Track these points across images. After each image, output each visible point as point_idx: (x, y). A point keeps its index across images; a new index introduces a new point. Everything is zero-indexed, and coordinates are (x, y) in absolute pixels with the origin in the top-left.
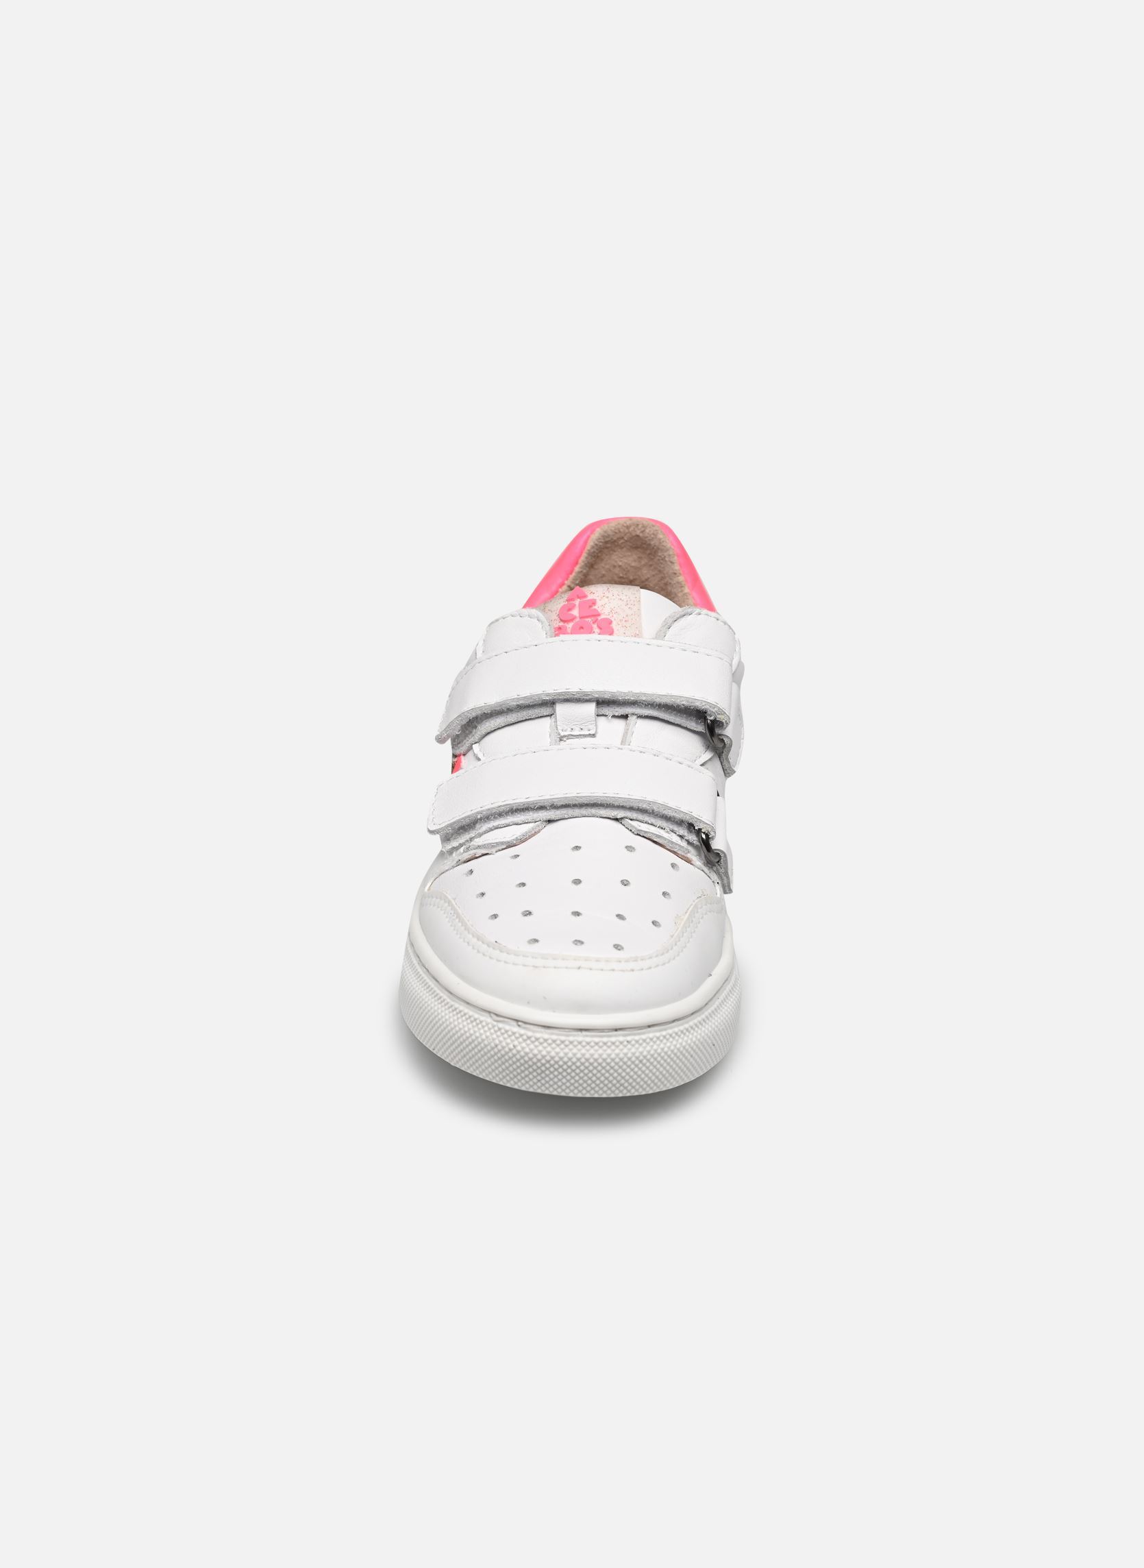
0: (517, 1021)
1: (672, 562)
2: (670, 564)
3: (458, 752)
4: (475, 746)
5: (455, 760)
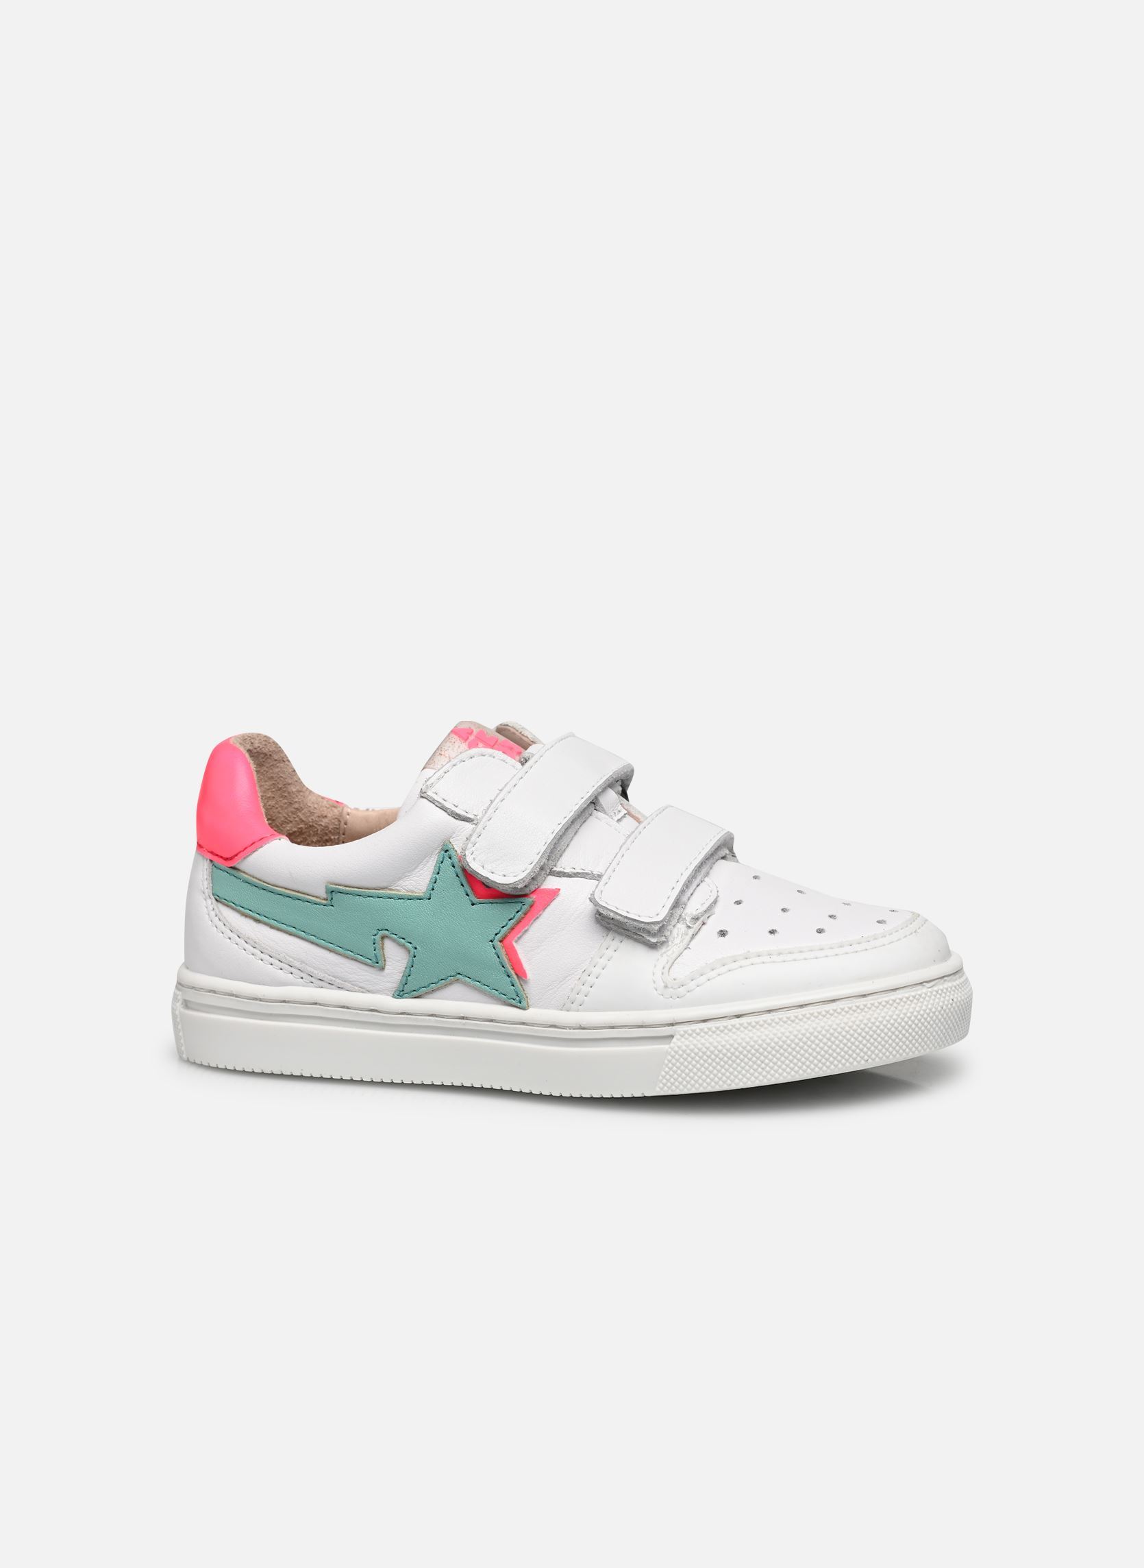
0: (943, 978)
3: (533, 888)
4: (557, 869)
5: (533, 897)
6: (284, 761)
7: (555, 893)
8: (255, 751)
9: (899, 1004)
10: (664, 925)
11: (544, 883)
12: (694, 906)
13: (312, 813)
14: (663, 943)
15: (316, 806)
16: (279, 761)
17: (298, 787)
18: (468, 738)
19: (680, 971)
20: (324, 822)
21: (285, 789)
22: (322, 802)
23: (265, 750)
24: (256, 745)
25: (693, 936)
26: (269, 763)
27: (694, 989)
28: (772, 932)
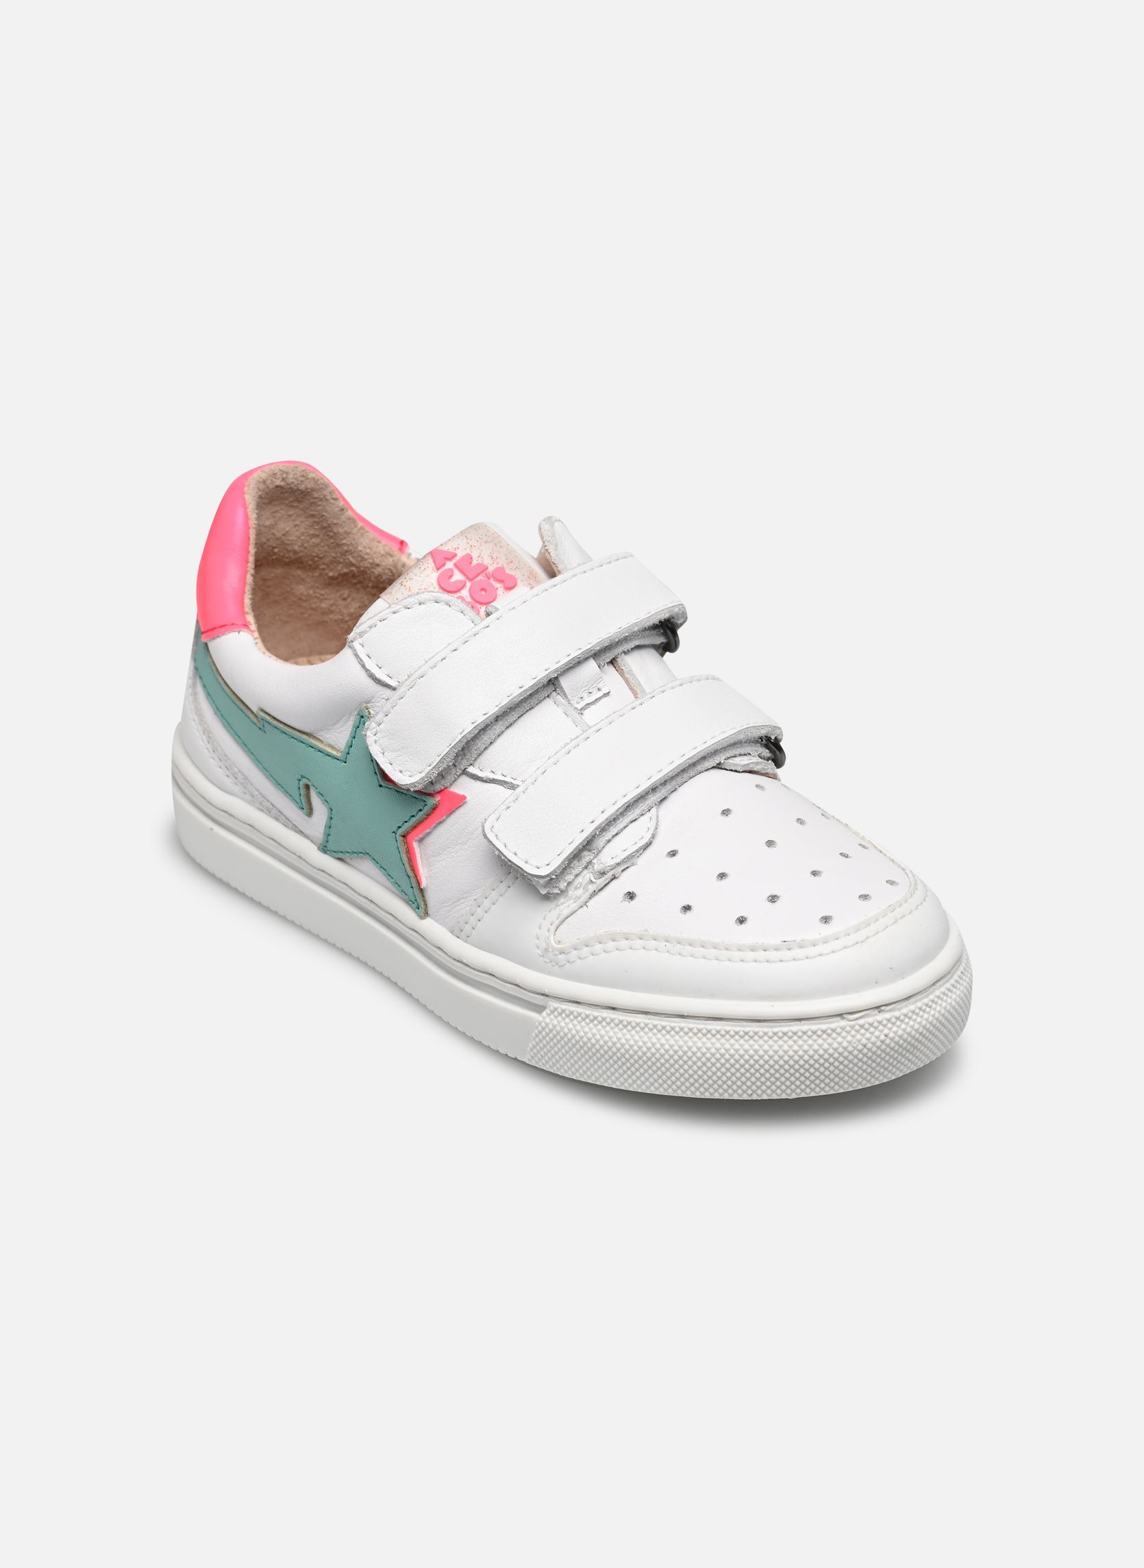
0: (877, 1008)
1: (334, 499)
2: (332, 501)
3: (438, 787)
4: (471, 770)
5: (438, 798)
6: (327, 500)
7: (460, 801)
8: (288, 487)
9: (800, 1037)
10: (552, 879)
11: (454, 785)
12: (610, 854)
13: (363, 559)
14: (556, 896)
15: (368, 551)
16: (321, 500)
17: (346, 529)
18: (444, 565)
19: (569, 934)
20: (377, 571)
21: (330, 529)
22: (377, 547)
23: (302, 487)
24: (290, 481)
25: (595, 893)
26: (309, 500)
27: (586, 957)
28: (687, 908)
